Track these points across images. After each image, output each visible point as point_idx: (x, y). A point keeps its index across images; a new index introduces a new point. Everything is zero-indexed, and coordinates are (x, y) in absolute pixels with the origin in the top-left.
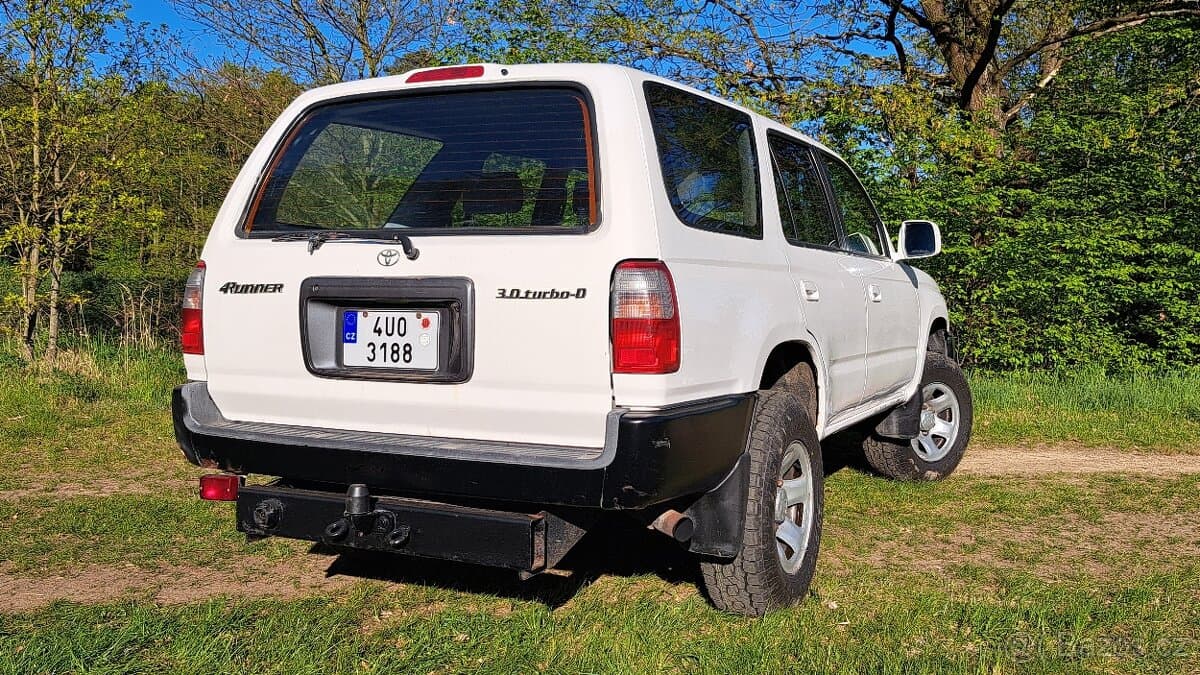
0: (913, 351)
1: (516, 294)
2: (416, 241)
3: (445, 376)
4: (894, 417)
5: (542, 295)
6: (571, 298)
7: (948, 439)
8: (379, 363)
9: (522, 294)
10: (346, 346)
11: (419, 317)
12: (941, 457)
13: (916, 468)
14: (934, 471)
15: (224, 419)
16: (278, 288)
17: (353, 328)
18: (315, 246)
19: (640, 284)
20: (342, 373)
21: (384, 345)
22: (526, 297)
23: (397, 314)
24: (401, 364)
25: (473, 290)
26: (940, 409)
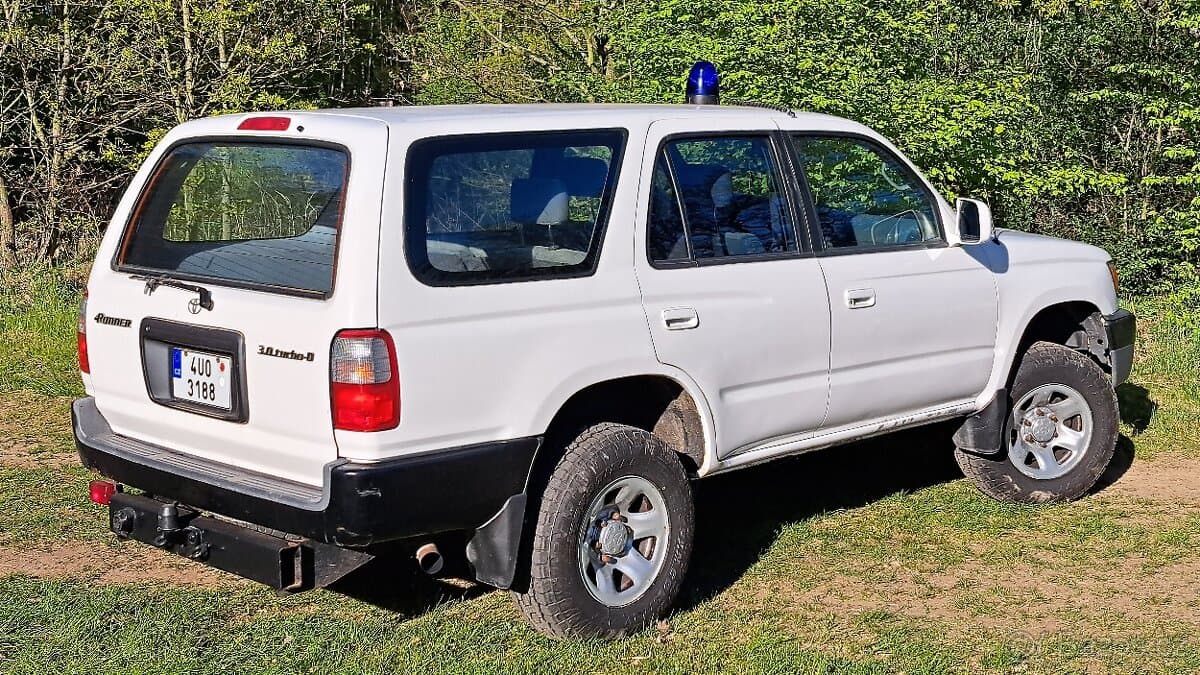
0: (988, 350)
1: (269, 352)
2: (215, 292)
3: (234, 416)
4: (968, 427)
5: (285, 355)
6: (305, 360)
7: (1075, 453)
8: (195, 398)
9: (274, 353)
10: (175, 379)
11: (218, 360)
12: (1060, 475)
13: (1016, 487)
14: (1046, 491)
15: (112, 432)
16: (128, 323)
17: (178, 365)
18: (152, 287)
19: (360, 350)
20: (172, 403)
21: (198, 383)
22: (276, 355)
23: (205, 357)
24: (208, 401)
25: (244, 345)
26: (1067, 415)
